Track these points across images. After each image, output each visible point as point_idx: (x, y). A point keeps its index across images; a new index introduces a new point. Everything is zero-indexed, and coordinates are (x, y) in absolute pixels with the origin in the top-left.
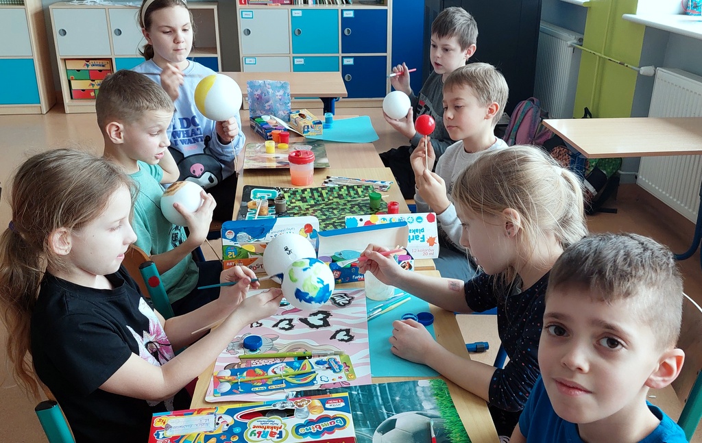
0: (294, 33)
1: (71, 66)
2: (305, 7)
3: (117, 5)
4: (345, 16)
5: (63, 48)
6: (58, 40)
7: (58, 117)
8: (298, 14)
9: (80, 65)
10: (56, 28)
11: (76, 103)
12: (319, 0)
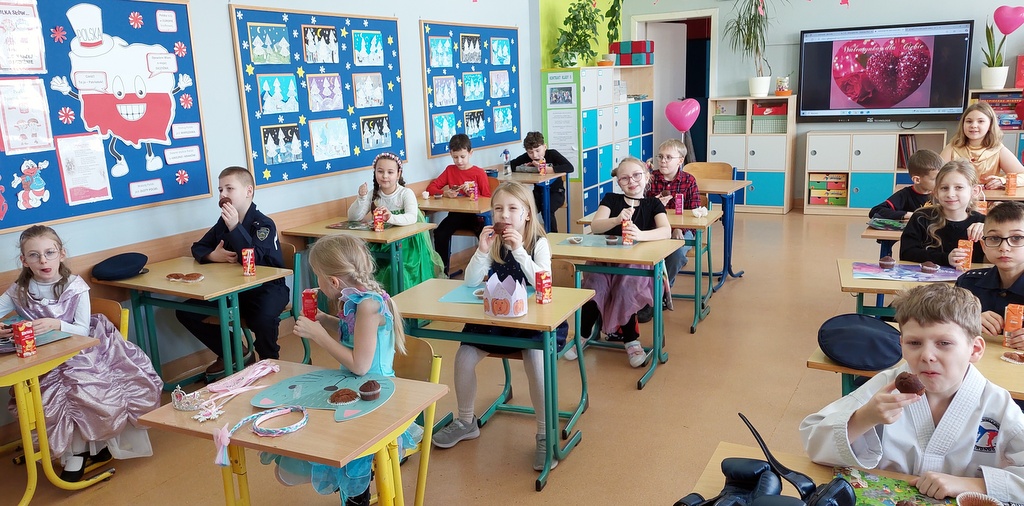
1: (814, 178)
5: (812, 164)
6: (810, 159)
7: (796, 216)
9: (821, 178)
10: (809, 149)
11: (811, 207)
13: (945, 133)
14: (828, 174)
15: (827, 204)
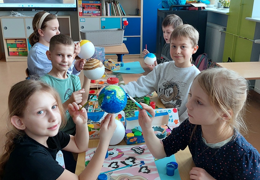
0: (102, 27)
1: (9, 42)
2: (107, 17)
3: (28, 17)
4: (123, 20)
5: (6, 34)
6: (4, 31)
7: (3, 63)
8: (104, 20)
10: (3, 26)
11: (11, 57)
12: (112, 14)
13: (69, 17)
14: (16, 39)
15: (19, 55)
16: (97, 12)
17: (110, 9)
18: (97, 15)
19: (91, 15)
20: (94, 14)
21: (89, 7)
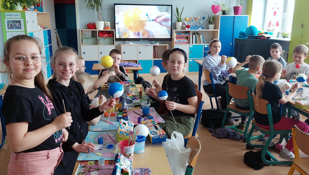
0: (190, 52)
2: (193, 44)
3: (140, 45)
4: (205, 47)
8: (191, 46)
12: (196, 42)
13: (168, 45)
14: (129, 61)
16: (186, 41)
17: (195, 39)
18: (185, 43)
19: (181, 43)
20: (184, 43)
21: (180, 38)
